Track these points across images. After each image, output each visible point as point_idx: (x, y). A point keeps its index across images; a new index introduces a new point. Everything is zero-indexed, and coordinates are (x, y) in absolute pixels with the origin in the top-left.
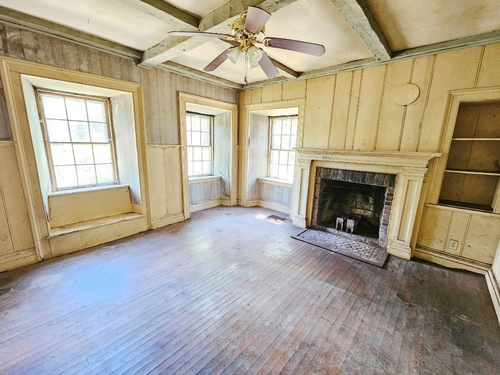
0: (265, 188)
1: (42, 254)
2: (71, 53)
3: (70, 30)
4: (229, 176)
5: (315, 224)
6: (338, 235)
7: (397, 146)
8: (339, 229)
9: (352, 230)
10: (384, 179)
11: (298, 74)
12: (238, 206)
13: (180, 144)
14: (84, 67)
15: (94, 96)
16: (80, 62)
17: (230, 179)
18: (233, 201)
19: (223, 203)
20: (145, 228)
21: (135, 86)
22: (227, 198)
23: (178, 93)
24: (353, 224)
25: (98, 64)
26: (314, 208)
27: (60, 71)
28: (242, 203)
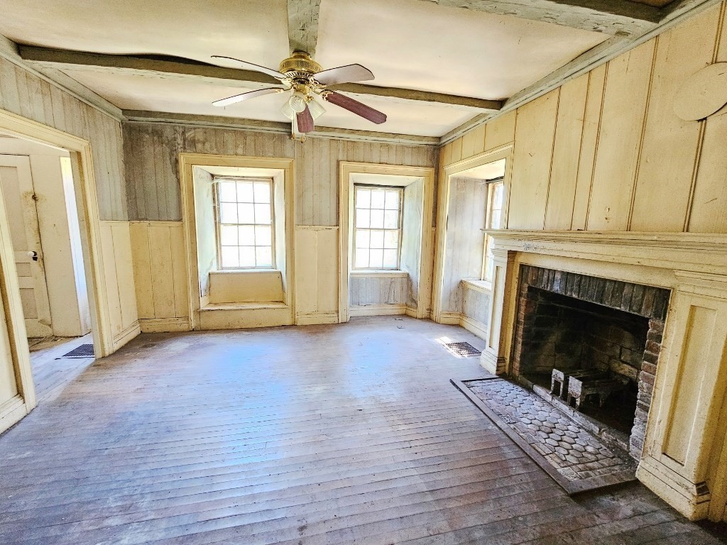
0: (470, 298)
1: (193, 325)
2: (229, 138)
3: (226, 119)
4: (417, 273)
5: (517, 373)
6: (550, 404)
7: (681, 222)
8: (555, 393)
9: (578, 403)
10: (643, 296)
11: (500, 104)
12: (429, 319)
13: (338, 225)
14: (240, 151)
15: (258, 177)
16: (236, 146)
17: (418, 277)
18: (421, 311)
19: (410, 313)
20: (288, 322)
21: (286, 162)
22: (414, 304)
23: (338, 162)
24: (580, 390)
25: (253, 144)
26: (515, 340)
27: (219, 158)
28: (433, 316)
